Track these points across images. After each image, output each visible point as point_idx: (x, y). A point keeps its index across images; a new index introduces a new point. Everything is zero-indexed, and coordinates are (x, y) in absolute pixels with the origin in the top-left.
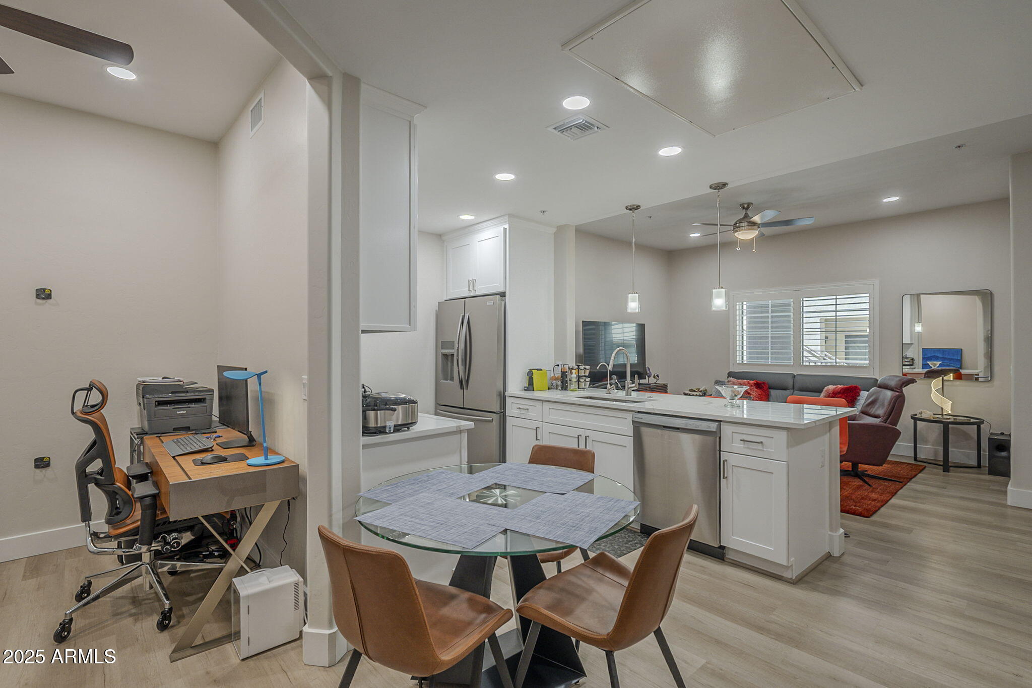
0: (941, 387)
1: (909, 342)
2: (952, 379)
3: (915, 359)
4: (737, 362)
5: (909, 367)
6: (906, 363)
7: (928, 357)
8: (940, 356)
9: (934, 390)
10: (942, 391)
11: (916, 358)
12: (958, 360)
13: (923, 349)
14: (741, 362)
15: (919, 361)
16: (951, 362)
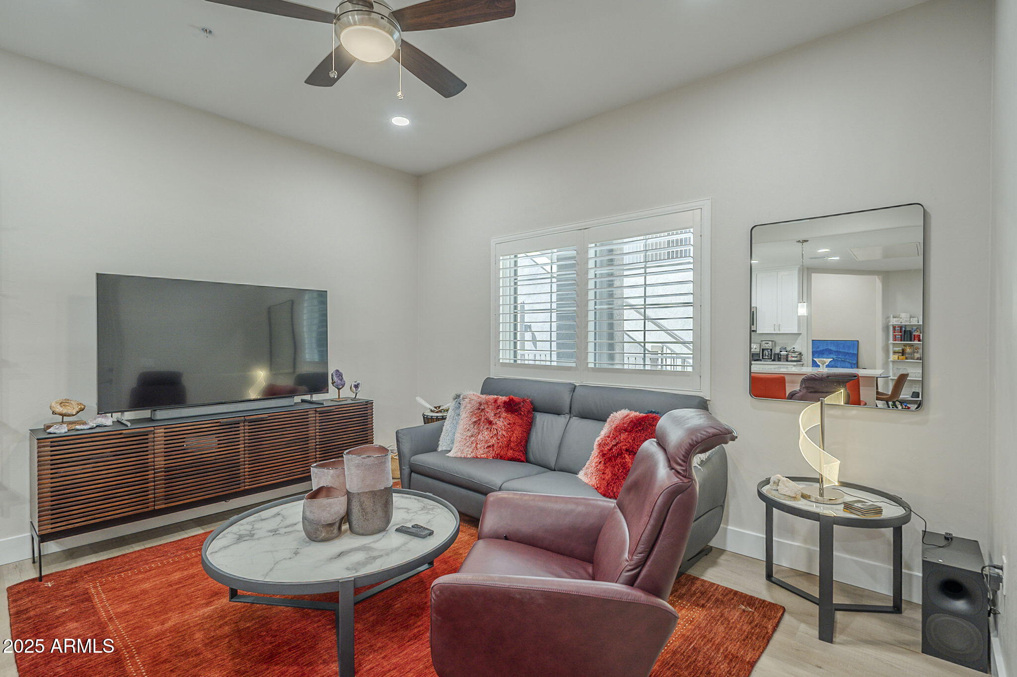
0: (820, 423)
1: (796, 332)
2: (842, 404)
3: (802, 354)
4: (501, 361)
5: (795, 363)
6: (794, 359)
7: (820, 351)
8: (833, 348)
9: (803, 432)
10: (821, 435)
11: (804, 353)
12: (853, 354)
13: (812, 340)
14: (512, 361)
15: (808, 357)
16: (847, 357)
